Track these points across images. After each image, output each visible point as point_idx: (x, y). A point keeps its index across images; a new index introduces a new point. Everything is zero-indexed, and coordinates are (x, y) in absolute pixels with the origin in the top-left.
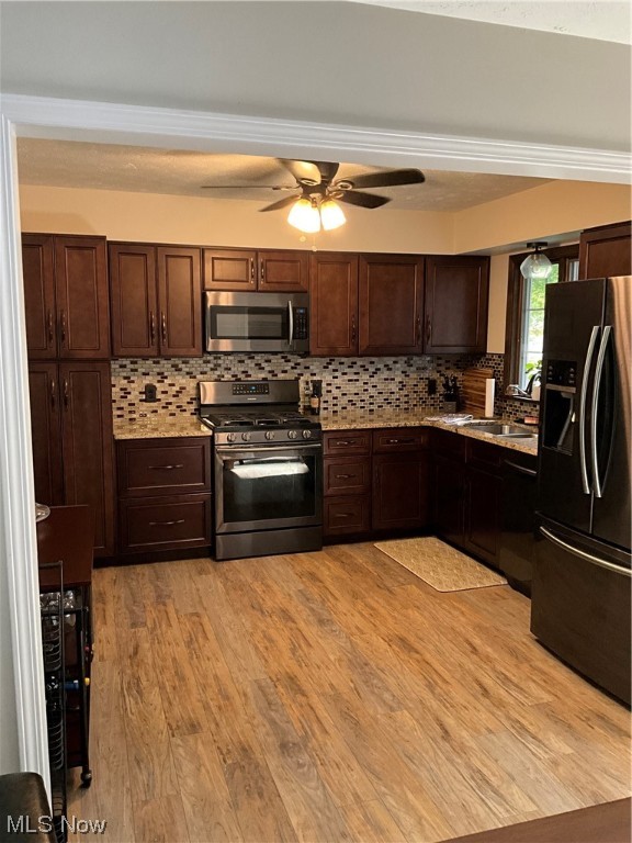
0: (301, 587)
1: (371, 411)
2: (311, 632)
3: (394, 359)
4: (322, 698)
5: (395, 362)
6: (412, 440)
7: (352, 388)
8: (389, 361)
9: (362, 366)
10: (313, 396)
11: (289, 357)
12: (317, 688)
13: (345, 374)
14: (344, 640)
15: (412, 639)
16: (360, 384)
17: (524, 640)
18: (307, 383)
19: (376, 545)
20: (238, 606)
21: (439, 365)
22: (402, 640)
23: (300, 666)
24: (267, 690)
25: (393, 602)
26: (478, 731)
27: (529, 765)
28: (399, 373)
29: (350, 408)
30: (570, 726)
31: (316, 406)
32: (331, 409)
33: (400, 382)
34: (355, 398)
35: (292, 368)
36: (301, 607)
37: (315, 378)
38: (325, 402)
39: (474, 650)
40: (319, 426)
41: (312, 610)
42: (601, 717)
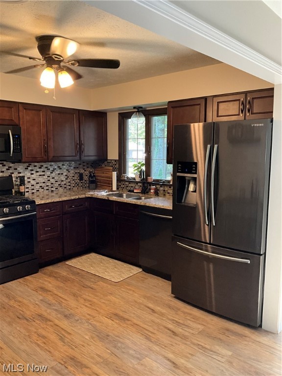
0: (41, 298)
1: (52, 191)
2: (64, 324)
3: (62, 163)
4: (98, 366)
5: (63, 165)
6: (82, 205)
7: (41, 179)
8: (60, 164)
9: (46, 167)
10: (21, 185)
11: (5, 163)
12: (92, 360)
13: (38, 172)
14: (86, 324)
15: (121, 314)
16: (46, 177)
17: (169, 299)
18: (17, 178)
19: (67, 263)
20: (8, 319)
21: (84, 166)
22: (116, 315)
23: (72, 349)
24: (63, 372)
25: (97, 294)
26: (187, 357)
27: (221, 368)
28: (65, 170)
29: (41, 190)
30: (221, 340)
31: (23, 191)
32: (30, 192)
33: (66, 175)
34: (44, 185)
35: (7, 169)
36: (49, 311)
37: (20, 175)
38: (27, 188)
39: (153, 311)
40: (34, 202)
41: (56, 310)
42: (228, 330)
